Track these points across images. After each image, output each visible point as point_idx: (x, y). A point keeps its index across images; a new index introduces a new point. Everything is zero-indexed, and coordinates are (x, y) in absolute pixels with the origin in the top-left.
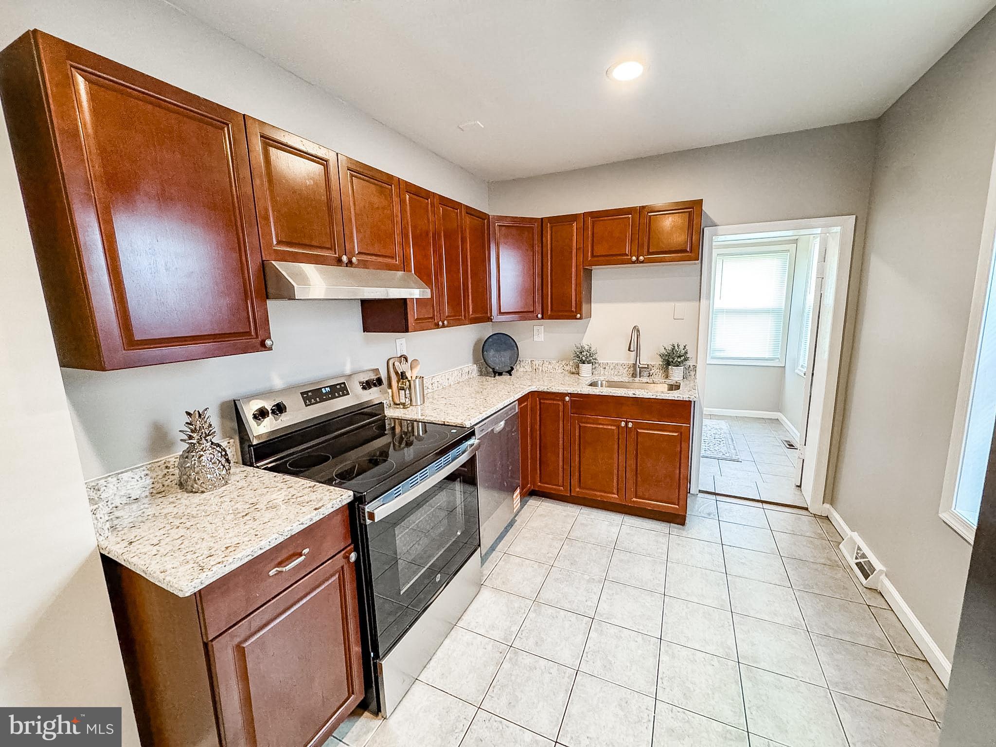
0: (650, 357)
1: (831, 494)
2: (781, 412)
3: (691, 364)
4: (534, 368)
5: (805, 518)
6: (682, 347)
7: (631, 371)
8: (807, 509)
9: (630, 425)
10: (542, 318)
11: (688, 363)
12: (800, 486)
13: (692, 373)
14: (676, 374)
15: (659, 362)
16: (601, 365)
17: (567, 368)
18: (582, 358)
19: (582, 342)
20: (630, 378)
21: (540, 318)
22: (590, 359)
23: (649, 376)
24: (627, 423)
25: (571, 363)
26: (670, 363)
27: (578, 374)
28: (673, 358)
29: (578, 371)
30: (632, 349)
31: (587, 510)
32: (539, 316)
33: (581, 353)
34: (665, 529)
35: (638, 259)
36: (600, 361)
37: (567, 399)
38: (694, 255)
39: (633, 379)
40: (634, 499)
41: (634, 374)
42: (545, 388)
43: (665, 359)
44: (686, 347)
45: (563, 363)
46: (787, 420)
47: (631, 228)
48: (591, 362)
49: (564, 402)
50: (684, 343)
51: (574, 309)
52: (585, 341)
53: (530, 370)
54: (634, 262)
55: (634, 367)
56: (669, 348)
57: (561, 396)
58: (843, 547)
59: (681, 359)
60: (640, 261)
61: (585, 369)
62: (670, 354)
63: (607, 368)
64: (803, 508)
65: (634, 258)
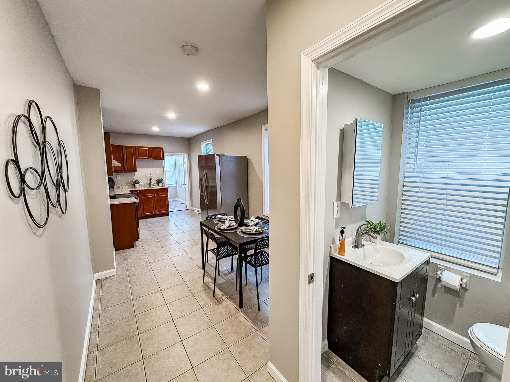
0: (153, 181)
1: (192, 206)
2: (177, 198)
6: (161, 179)
9: (156, 195)
10: (125, 172)
11: (162, 182)
12: (186, 207)
13: (164, 184)
14: (161, 184)
15: (156, 182)
18: (136, 182)
19: (134, 178)
20: (149, 187)
21: (124, 172)
22: (138, 183)
23: (154, 186)
24: (155, 195)
25: (131, 184)
26: (159, 182)
27: (135, 187)
28: (159, 181)
29: (134, 186)
30: (151, 179)
31: (146, 219)
32: (124, 171)
33: (136, 181)
34: (166, 217)
35: (151, 158)
36: (140, 183)
37: (139, 191)
38: (163, 158)
39: (150, 187)
40: (158, 212)
41: (150, 186)
42: (132, 190)
43: (157, 182)
44: (162, 178)
45: (128, 185)
46: (179, 199)
47: (148, 151)
48: (138, 184)
49: (138, 192)
50: (161, 177)
51: (134, 170)
52: (135, 178)
53: (117, 188)
54: (149, 159)
55: (150, 184)
56: (158, 179)
57: (137, 191)
58: (195, 211)
59: (161, 181)
60: (151, 159)
61: (137, 185)
62: (159, 180)
63: (142, 185)
64: (188, 210)
65: (150, 158)
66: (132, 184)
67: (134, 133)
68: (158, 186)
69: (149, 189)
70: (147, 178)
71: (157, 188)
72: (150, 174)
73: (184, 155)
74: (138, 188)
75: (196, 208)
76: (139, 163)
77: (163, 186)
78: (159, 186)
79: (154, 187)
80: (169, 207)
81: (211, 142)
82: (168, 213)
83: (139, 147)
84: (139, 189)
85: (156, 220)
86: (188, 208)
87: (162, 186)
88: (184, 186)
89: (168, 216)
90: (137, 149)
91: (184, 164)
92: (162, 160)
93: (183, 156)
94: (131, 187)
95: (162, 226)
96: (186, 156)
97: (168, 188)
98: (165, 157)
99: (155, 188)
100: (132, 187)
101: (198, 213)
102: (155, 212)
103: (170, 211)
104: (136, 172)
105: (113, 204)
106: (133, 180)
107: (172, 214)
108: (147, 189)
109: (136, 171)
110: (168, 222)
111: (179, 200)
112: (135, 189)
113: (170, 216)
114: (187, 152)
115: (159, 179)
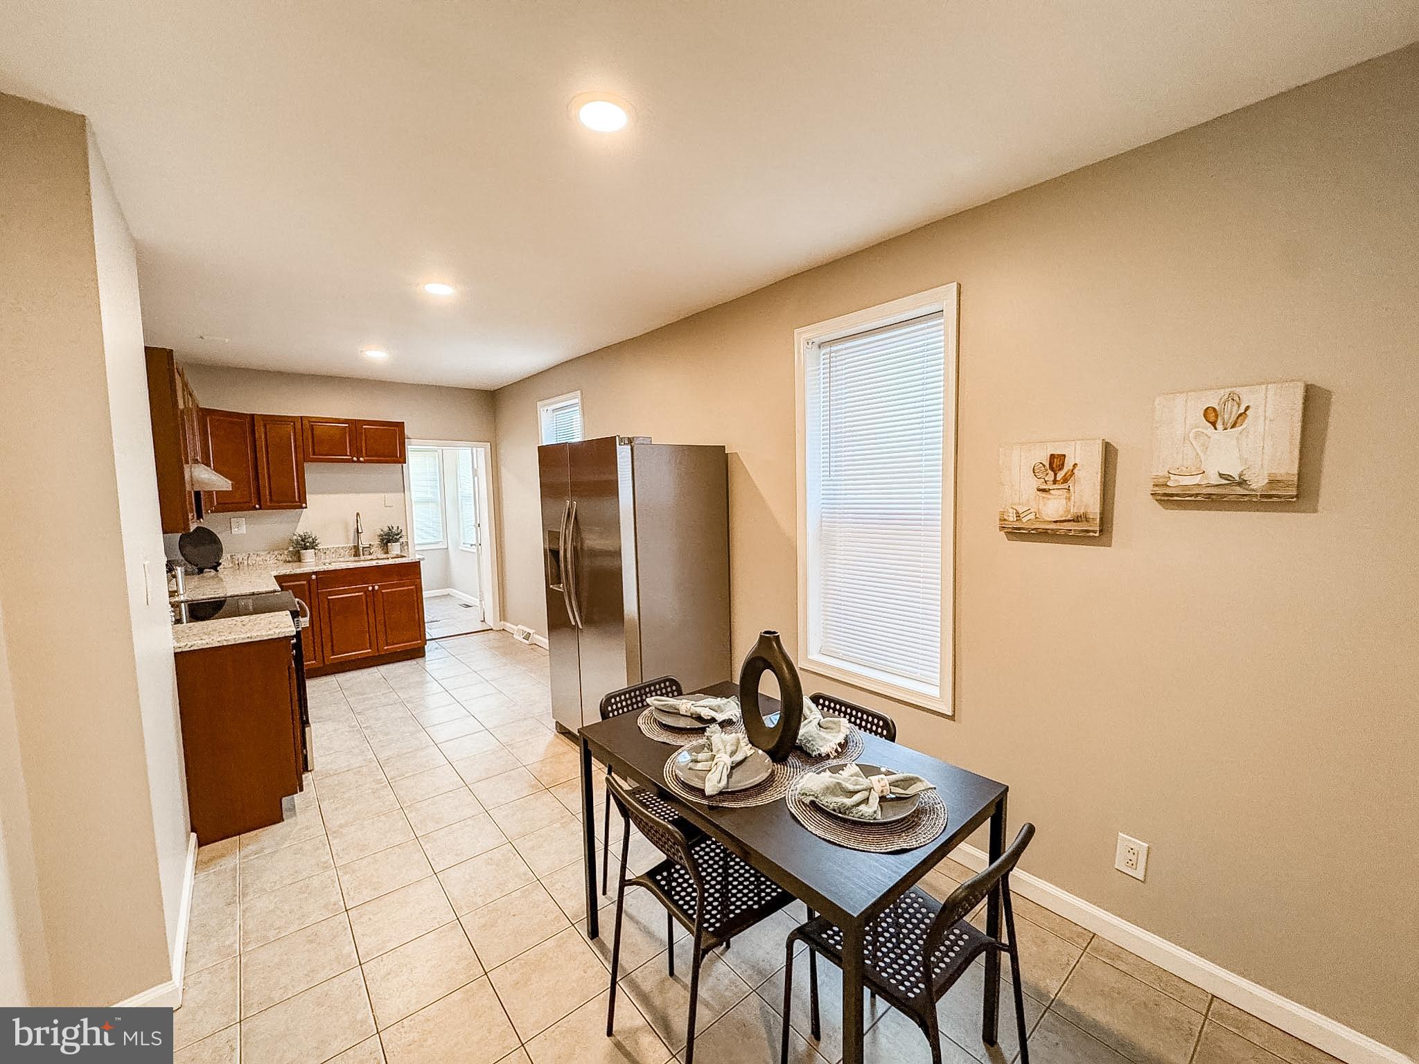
0: (369, 538)
1: (503, 616)
2: (450, 587)
3: (404, 541)
4: (237, 562)
5: (491, 634)
6: (395, 528)
7: (353, 552)
8: (492, 629)
9: (376, 587)
10: (260, 509)
11: (401, 540)
12: (484, 621)
13: (406, 547)
14: (395, 548)
15: (376, 542)
16: (321, 550)
17: (282, 557)
18: (305, 544)
19: (297, 530)
20: (353, 558)
21: (257, 509)
22: (313, 545)
23: (370, 554)
24: (373, 587)
25: (286, 552)
26: (389, 541)
27: (300, 561)
28: (388, 538)
29: (298, 558)
30: (360, 531)
31: (341, 675)
32: (257, 506)
33: (303, 540)
34: (413, 662)
35: (358, 459)
36: (320, 547)
37: (314, 577)
38: (402, 460)
39: (357, 558)
40: (386, 648)
41: (357, 554)
42: (288, 572)
43: (382, 540)
44: (398, 528)
45: (276, 553)
46: (457, 592)
47: (350, 436)
48: (313, 548)
49: (309, 581)
50: (396, 524)
51: (297, 499)
52: (301, 530)
53: (231, 565)
54: (354, 462)
55: (356, 548)
56: (386, 529)
57: (306, 576)
58: (514, 636)
59: (398, 537)
60: (359, 461)
61: (308, 555)
62: (388, 534)
63: (328, 552)
64: (489, 630)
65: (355, 459)
66: (291, 549)
67: (301, 371)
68: (385, 556)
69: (352, 565)
70: (347, 530)
71: (382, 563)
72: (358, 514)
73: (474, 449)
74: (311, 563)
75: (520, 626)
76: (314, 475)
77: (404, 555)
78: (389, 556)
79: (372, 559)
80: (424, 623)
81: (577, 401)
82: (424, 648)
83: (313, 420)
84: (316, 569)
85: (378, 675)
86: (490, 622)
87: (399, 553)
88: (475, 551)
89: (420, 660)
90: (307, 428)
91: (476, 478)
92: (400, 465)
93: (472, 450)
94: (286, 561)
95: (403, 703)
96: (481, 452)
97: (421, 562)
98: (411, 456)
99: (374, 563)
100: (289, 562)
101: (527, 642)
102: (374, 646)
103: (427, 638)
104: (306, 508)
105: (187, 649)
106: (295, 537)
107: (437, 648)
108: (344, 566)
109: (304, 505)
110: (422, 683)
111: (457, 594)
112: (298, 571)
113: (429, 656)
114: (486, 440)
115: (390, 530)
